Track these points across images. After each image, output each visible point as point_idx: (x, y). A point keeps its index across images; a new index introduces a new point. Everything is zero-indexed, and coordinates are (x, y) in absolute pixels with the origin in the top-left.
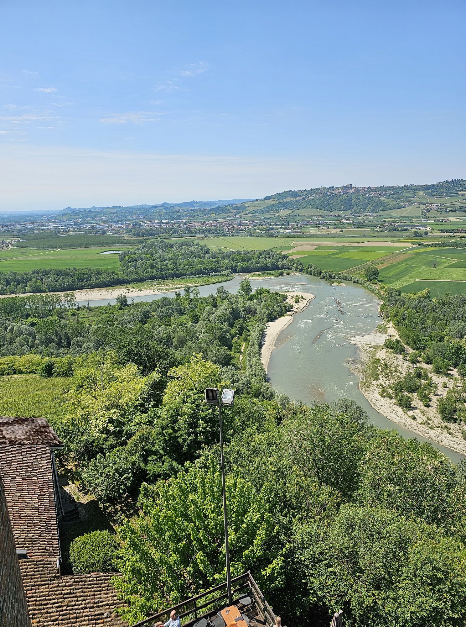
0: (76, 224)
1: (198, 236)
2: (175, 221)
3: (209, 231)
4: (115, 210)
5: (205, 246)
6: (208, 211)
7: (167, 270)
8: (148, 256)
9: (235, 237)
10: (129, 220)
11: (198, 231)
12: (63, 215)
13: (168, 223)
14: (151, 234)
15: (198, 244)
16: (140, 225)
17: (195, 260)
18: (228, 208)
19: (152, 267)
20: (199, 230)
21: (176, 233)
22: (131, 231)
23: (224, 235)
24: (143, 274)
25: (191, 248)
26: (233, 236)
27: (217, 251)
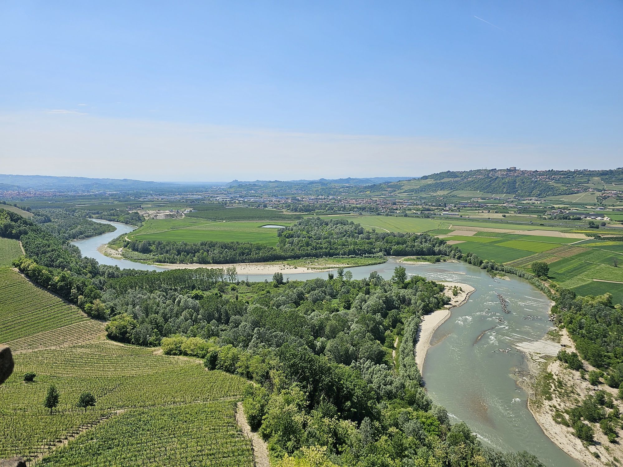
0: (241, 197)
1: (352, 213)
2: (331, 197)
3: (363, 209)
4: (276, 184)
5: (359, 225)
6: (364, 188)
7: (321, 248)
8: (304, 233)
9: (389, 217)
10: (289, 194)
11: (352, 209)
12: (230, 187)
13: (325, 199)
14: (308, 209)
15: (352, 223)
16: (298, 200)
17: (349, 240)
18: (383, 186)
19: (308, 244)
20: (354, 208)
21: (332, 210)
22: (289, 206)
23: (378, 214)
24: (298, 251)
25: (346, 227)
26: (387, 215)
27: (371, 231)
